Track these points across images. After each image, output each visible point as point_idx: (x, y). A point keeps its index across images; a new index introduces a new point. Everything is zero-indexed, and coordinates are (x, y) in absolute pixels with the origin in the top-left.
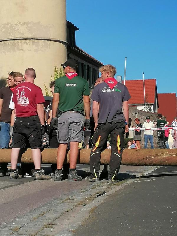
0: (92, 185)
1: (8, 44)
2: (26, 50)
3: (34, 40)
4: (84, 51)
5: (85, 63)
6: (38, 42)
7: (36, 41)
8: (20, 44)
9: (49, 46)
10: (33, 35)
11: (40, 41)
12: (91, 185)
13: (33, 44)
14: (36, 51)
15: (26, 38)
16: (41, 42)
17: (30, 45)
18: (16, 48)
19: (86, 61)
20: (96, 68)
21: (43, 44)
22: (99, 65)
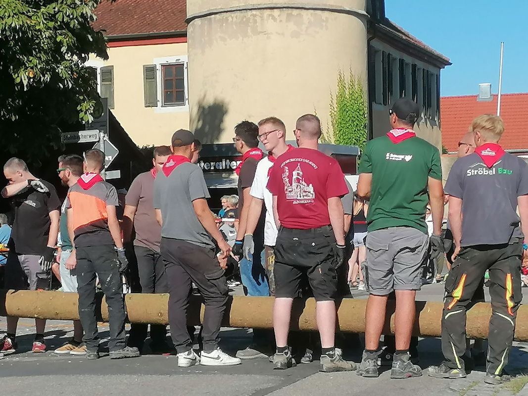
0: (452, 389)
1: (230, 19)
2: (272, 33)
3: (290, 11)
4: (404, 30)
5: (408, 59)
6: (300, 14)
7: (295, 12)
8: (258, 19)
9: (324, 24)
11: (304, 12)
12: (449, 391)
13: (287, 21)
14: (296, 35)
15: (272, 6)
16: (307, 15)
17: (281, 21)
18: (249, 28)
19: (410, 54)
20: (432, 69)
21: (312, 19)
22: (440, 62)
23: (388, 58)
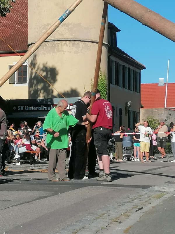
1: (47, 45)
2: (66, 52)
3: (74, 42)
6: (78, 43)
7: (76, 42)
8: (60, 45)
9: (89, 48)
10: (73, 36)
11: (80, 43)
13: (73, 46)
14: (76, 52)
15: (66, 39)
16: (82, 44)
17: (70, 46)
18: (56, 49)
20: (137, 70)
21: (84, 46)
22: (141, 67)
23: (118, 65)
